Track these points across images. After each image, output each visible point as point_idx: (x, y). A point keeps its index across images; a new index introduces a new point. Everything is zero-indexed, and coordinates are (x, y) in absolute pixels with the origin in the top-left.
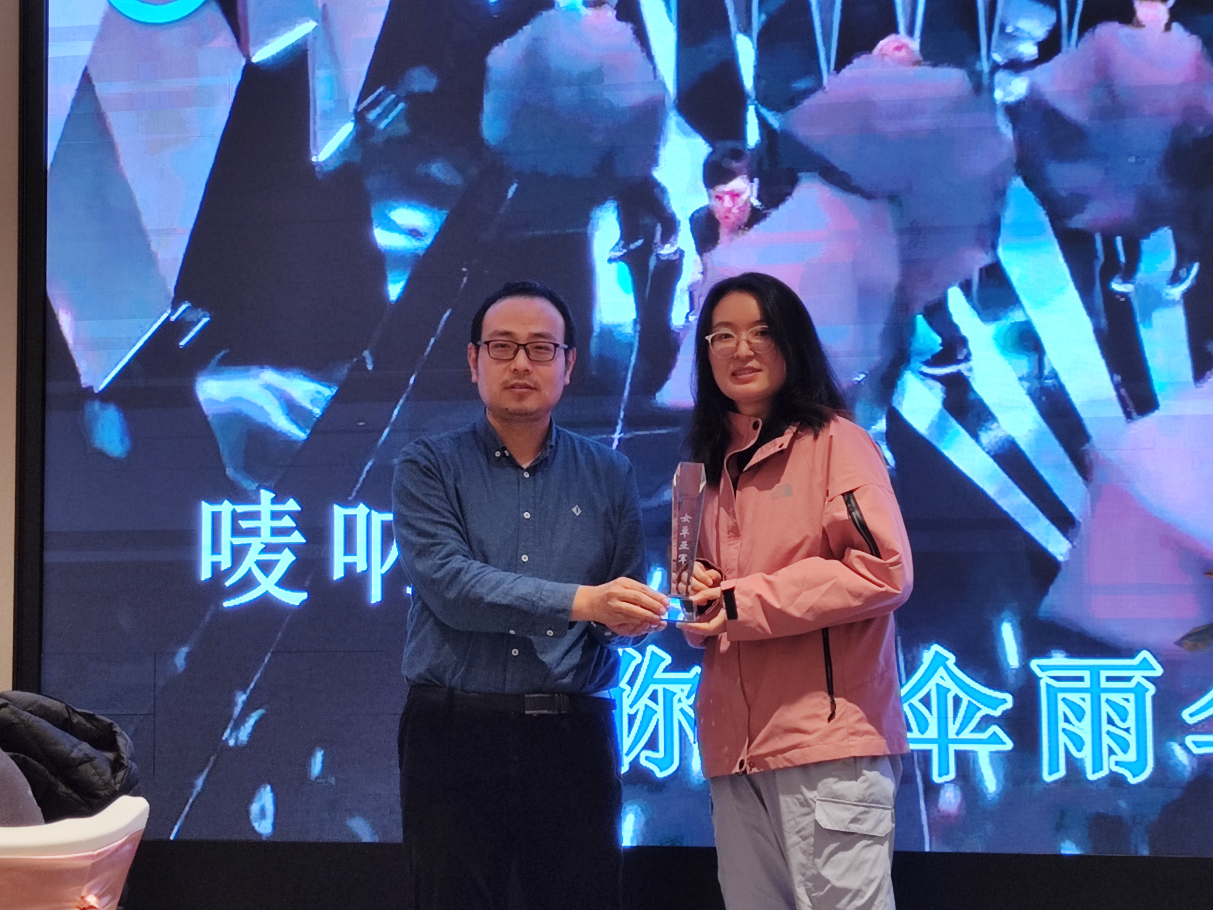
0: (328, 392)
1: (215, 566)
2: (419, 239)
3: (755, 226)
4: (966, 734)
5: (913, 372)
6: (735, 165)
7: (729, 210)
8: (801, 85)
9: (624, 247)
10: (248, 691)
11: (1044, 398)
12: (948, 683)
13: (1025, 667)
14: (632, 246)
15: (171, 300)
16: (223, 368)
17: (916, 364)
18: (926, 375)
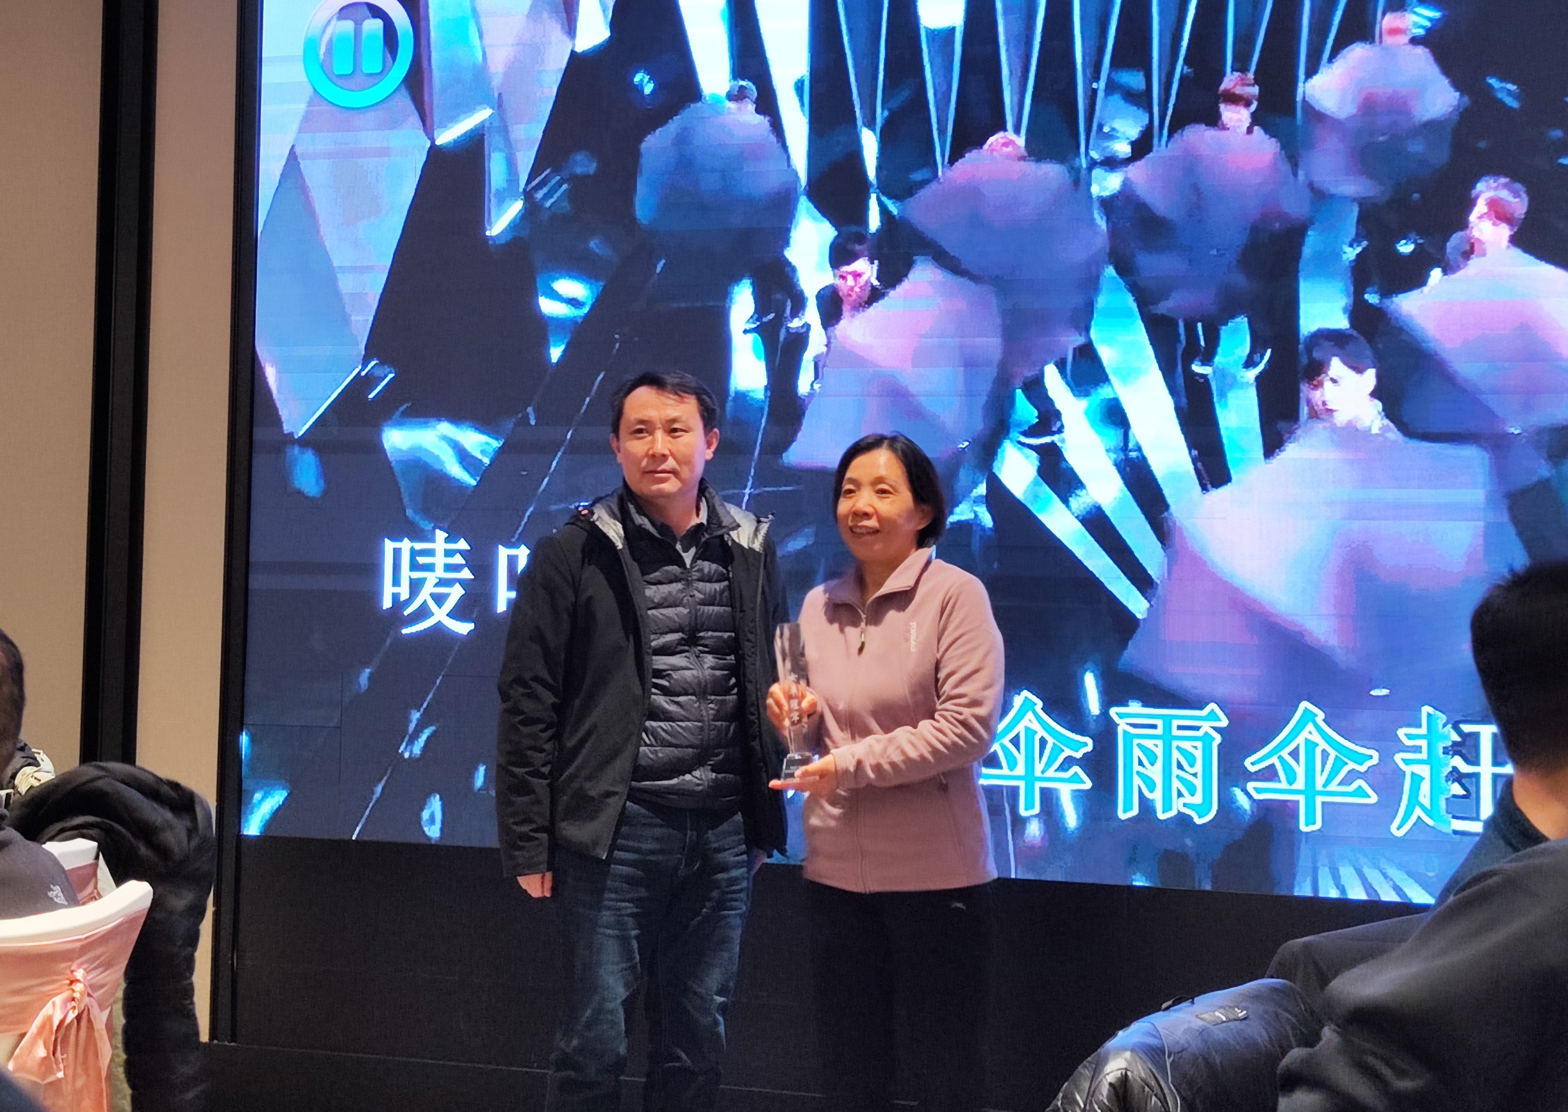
0: (496, 444)
1: (396, 597)
2: (578, 308)
3: (875, 304)
4: (1051, 773)
5: (1011, 440)
6: (858, 247)
7: (852, 289)
8: (917, 176)
9: (757, 320)
10: (422, 710)
11: (1128, 469)
12: (1036, 726)
13: (1105, 713)
14: (765, 320)
15: (362, 357)
16: (405, 419)
17: (1015, 435)
18: (1023, 444)
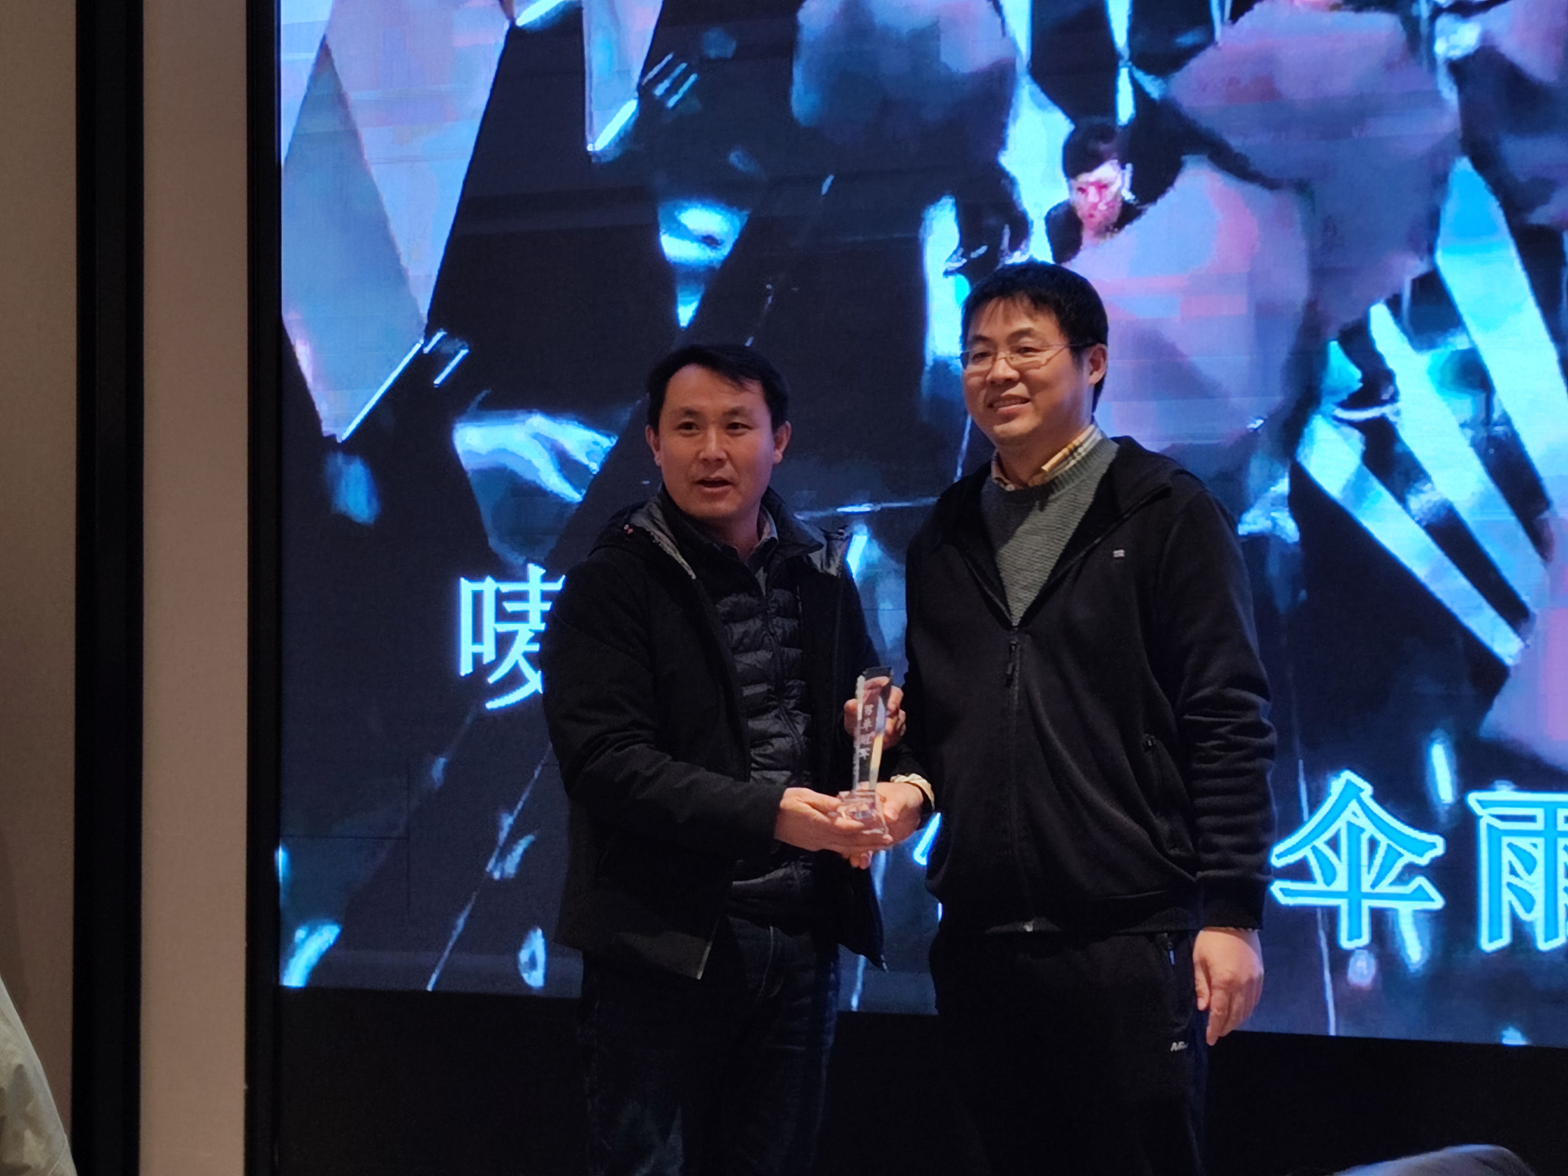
0: (607, 443)
1: (477, 658)
2: (715, 248)
3: (1127, 227)
4: (1384, 887)
5: (1324, 416)
6: (1103, 147)
7: (1095, 206)
8: (1187, 39)
9: (963, 256)
10: (516, 812)
11: (1492, 451)
12: (1363, 821)
13: (1461, 803)
14: (974, 255)
15: (424, 328)
16: (483, 412)
17: (1328, 405)
18: (1341, 421)
